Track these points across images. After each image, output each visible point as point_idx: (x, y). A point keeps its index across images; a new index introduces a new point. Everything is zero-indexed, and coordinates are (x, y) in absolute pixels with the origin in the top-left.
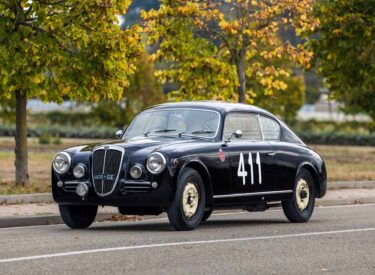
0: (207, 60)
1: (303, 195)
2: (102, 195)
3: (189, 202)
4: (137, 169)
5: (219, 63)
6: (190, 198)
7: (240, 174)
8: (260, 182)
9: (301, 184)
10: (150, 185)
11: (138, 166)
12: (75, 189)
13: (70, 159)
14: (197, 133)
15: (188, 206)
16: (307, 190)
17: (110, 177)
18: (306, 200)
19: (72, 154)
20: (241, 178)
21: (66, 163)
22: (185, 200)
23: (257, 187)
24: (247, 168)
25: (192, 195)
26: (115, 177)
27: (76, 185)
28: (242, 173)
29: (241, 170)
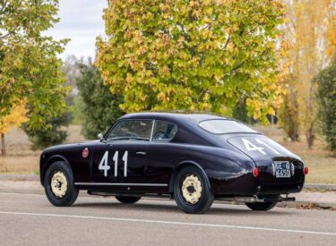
7: (101, 167)
8: (125, 175)
16: (198, 185)
20: (103, 171)
28: (104, 167)
29: (104, 164)
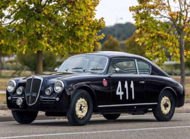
0: (160, 32)
1: (166, 106)
2: (30, 105)
3: (81, 109)
4: (49, 90)
5: (166, 34)
6: (81, 107)
7: (118, 93)
8: (133, 98)
9: (165, 100)
10: (55, 99)
11: (50, 88)
12: (16, 101)
13: (15, 84)
14: (94, 69)
15: (80, 111)
16: (169, 103)
17: (34, 95)
18: (169, 109)
19: (17, 81)
20: (119, 95)
21: (14, 86)
22: (77, 108)
23: (130, 101)
24: (124, 90)
25: (83, 105)
26: (37, 95)
27: (16, 99)
28: (120, 93)
29: (119, 91)
